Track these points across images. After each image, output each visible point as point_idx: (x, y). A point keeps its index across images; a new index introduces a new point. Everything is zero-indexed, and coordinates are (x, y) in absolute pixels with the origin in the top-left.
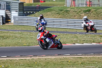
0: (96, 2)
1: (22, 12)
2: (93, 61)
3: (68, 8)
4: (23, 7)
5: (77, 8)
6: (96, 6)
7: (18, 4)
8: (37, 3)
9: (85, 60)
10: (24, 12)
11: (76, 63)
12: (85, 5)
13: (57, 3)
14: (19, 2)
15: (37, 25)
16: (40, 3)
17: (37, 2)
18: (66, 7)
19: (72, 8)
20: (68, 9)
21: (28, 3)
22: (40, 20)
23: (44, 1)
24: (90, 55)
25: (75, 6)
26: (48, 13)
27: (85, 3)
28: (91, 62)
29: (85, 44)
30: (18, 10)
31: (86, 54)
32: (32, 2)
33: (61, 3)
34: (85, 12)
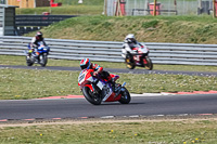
0: (169, 6)
1: (12, 28)
2: (163, 131)
3: (110, 18)
4: (15, 17)
5: (129, 18)
6: (169, 14)
7: (3, 10)
8: (43, 8)
9: (145, 128)
10: (16, 28)
11: (126, 135)
12: (145, 13)
13: (87, 7)
14: (6, 6)
15: (30, 54)
16: (50, 9)
17: (44, 6)
18: (106, 17)
19: (117, 19)
20: (110, 21)
21: (25, 7)
22: (36, 43)
23: (59, 4)
24: (156, 118)
25: (124, 13)
26: (68, 29)
27: (146, 7)
28: (159, 134)
29: (145, 95)
30: (3, 24)
31: (147, 115)
32: (33, 5)
33: (94, 7)
34: (146, 26)
